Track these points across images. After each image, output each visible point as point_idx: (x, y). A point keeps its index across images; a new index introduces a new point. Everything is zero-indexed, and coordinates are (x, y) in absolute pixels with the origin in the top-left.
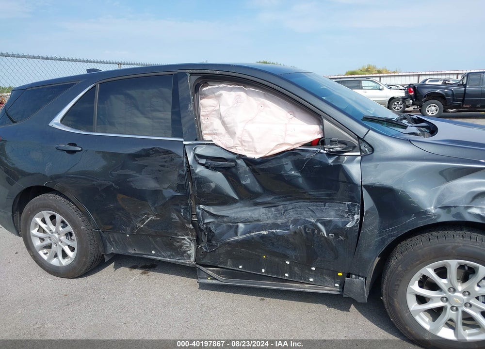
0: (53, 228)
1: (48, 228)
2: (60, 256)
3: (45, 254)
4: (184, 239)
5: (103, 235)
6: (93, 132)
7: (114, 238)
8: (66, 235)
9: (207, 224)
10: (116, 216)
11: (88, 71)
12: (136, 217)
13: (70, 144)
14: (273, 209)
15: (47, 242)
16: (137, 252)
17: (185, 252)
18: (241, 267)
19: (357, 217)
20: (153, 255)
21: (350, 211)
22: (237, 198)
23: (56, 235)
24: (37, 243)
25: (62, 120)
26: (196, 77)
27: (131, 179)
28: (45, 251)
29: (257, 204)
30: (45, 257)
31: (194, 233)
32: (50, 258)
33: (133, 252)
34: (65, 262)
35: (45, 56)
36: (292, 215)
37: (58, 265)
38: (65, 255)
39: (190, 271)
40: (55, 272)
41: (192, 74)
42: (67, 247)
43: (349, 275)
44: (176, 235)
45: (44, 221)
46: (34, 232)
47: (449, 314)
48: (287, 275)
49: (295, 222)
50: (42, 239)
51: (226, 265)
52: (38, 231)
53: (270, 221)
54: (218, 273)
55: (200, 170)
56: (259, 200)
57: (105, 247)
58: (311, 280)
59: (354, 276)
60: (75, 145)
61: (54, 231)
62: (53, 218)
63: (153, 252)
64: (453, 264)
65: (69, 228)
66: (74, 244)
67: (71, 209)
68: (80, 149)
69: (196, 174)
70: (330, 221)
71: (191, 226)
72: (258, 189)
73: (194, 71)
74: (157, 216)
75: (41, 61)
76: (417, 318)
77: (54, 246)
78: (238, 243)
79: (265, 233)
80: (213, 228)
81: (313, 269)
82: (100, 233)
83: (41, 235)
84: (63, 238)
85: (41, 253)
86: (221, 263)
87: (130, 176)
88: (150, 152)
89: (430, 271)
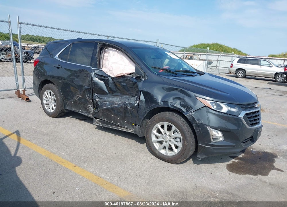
0: (50, 97)
1: (49, 97)
2: (51, 108)
3: (47, 107)
4: (90, 106)
5: (65, 101)
6: (66, 61)
7: (68, 103)
8: (54, 100)
9: (97, 101)
10: (69, 94)
11: (78, 38)
12: (75, 95)
13: (58, 65)
14: (118, 98)
15: (48, 102)
17: (90, 112)
18: (105, 119)
19: (138, 102)
20: (80, 111)
21: (136, 100)
22: (108, 92)
23: (51, 100)
24: (45, 102)
25: (58, 56)
26: (101, 44)
28: (47, 106)
29: (114, 96)
30: (46, 108)
31: (93, 104)
32: (48, 109)
33: (74, 110)
34: (52, 111)
35: (72, 30)
36: (123, 101)
37: (50, 112)
38: (53, 109)
39: (89, 120)
40: (48, 114)
41: (99, 43)
42: (53, 105)
43: (136, 125)
44: (87, 104)
45: (47, 94)
46: (44, 98)
47: (164, 144)
48: (119, 124)
49: (123, 103)
50: (46, 101)
51: (101, 118)
52: (46, 98)
53: (116, 103)
54: (99, 121)
55: (96, 79)
56: (114, 94)
57: (65, 106)
58: (126, 126)
59: (137, 126)
60: (60, 65)
61: (50, 98)
62: (50, 93)
63: (80, 110)
64: (166, 124)
65: (55, 98)
66: (56, 104)
67: (56, 89)
68: (61, 67)
69: (94, 81)
70: (131, 103)
71: (92, 101)
72: (115, 90)
73: (100, 42)
74: (82, 96)
75: (70, 32)
76: (155, 144)
77: (49, 104)
78: (107, 109)
79: (113, 106)
80: (99, 103)
81: (126, 121)
82: (64, 100)
83: (46, 99)
84: (53, 101)
85: (45, 106)
86: (100, 117)
87: (74, 79)
88: (82, 70)
89: (159, 126)
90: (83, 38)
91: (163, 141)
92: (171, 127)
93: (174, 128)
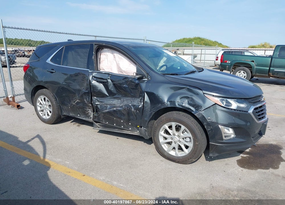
0: (44, 103)
1: (43, 103)
2: (46, 115)
3: (42, 114)
4: (89, 110)
5: (61, 107)
6: (60, 65)
7: (65, 108)
8: (49, 106)
9: (96, 104)
10: (66, 99)
11: (68, 40)
12: (72, 100)
13: (52, 69)
14: (120, 100)
15: (42, 108)
16: (73, 115)
17: (90, 116)
18: (107, 123)
19: (142, 103)
20: (78, 116)
21: (140, 101)
22: (108, 95)
23: (45, 106)
24: (39, 109)
25: (51, 60)
26: (97, 46)
27: (71, 84)
28: (42, 112)
29: (115, 98)
30: (41, 115)
31: (92, 108)
32: (43, 115)
33: (72, 115)
34: (48, 117)
35: (59, 32)
36: (125, 103)
37: (45, 118)
38: (48, 115)
39: (91, 124)
40: (44, 121)
41: (95, 44)
42: (49, 111)
43: (141, 127)
44: (86, 108)
45: (41, 100)
46: (38, 104)
47: (173, 145)
48: (122, 127)
49: (125, 105)
50: (41, 107)
51: (103, 122)
52: (40, 104)
53: (118, 105)
54: (100, 125)
55: (94, 82)
56: (114, 97)
57: (61, 112)
58: (130, 129)
59: (143, 127)
60: (53, 70)
61: (45, 104)
62: (45, 99)
63: (79, 115)
64: (174, 124)
65: (50, 103)
66: (51, 110)
67: (51, 95)
68: (55, 71)
69: (92, 84)
70: (135, 105)
71: (91, 105)
72: (115, 92)
73: (96, 43)
74: (79, 100)
75: (57, 34)
76: (163, 146)
77: (44, 110)
78: (108, 112)
79: (115, 109)
80: (99, 106)
81: (130, 124)
82: (60, 106)
83: (41, 106)
84: (48, 107)
85: (40, 113)
86: (101, 121)
87: (70, 83)
88: (78, 74)
89: (166, 126)
90: (74, 40)
91: (172, 142)
92: (180, 127)
93: (183, 127)
